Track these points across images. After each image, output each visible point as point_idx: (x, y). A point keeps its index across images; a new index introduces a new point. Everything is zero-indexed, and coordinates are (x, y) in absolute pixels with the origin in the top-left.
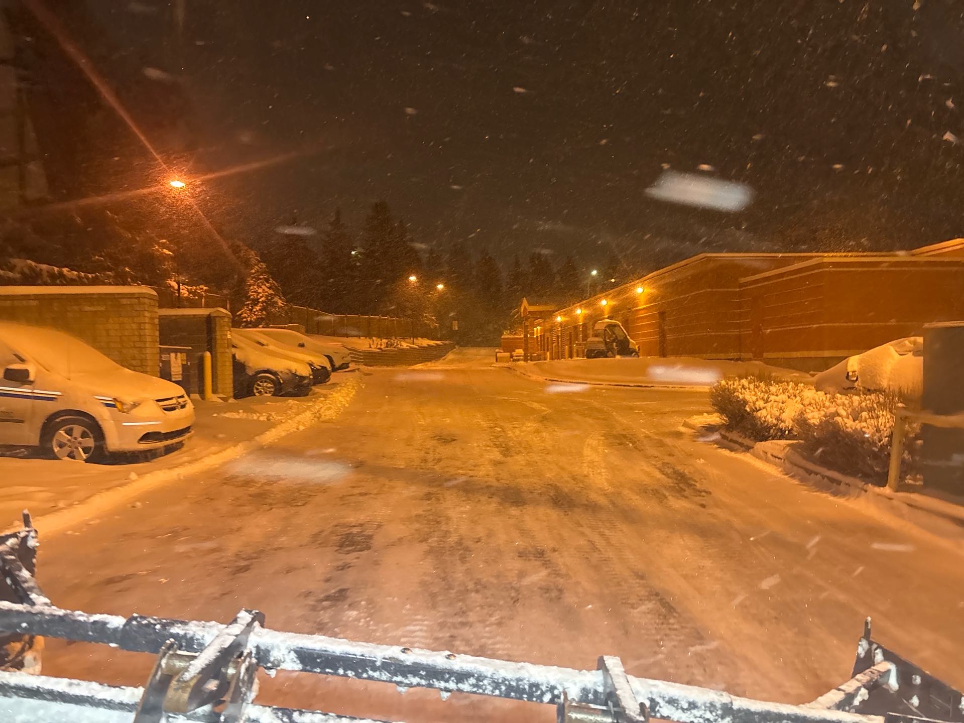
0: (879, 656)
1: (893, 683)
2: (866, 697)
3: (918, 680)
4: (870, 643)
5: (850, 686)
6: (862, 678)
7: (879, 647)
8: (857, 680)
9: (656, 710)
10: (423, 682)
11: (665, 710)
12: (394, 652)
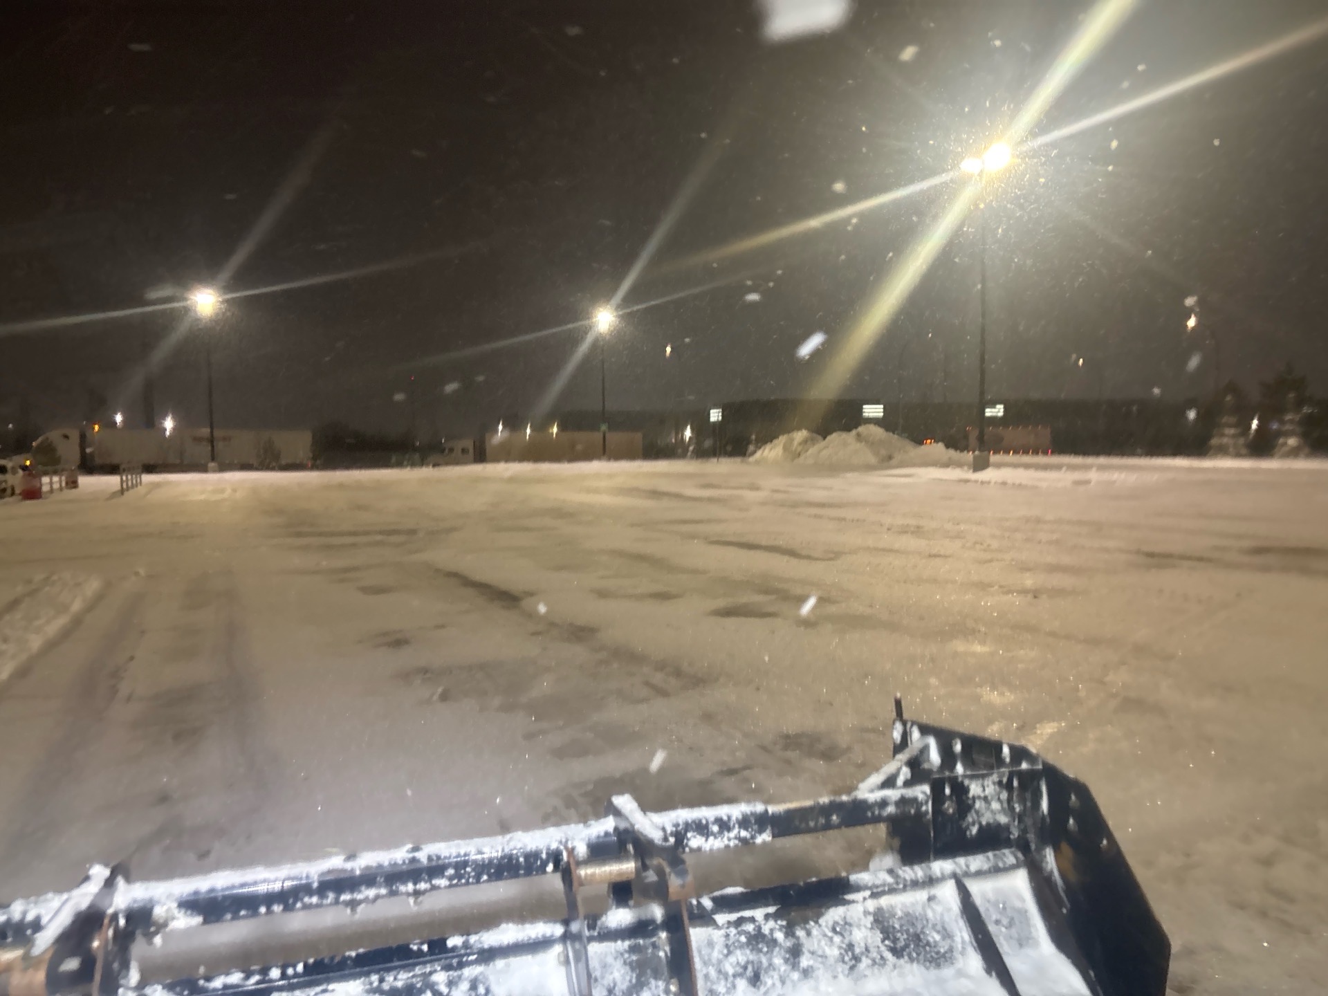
0: (916, 734)
1: (935, 757)
2: (909, 776)
3: (958, 747)
4: (904, 723)
5: (889, 768)
6: (903, 757)
7: (913, 723)
8: (898, 760)
9: (685, 843)
10: (383, 891)
11: (695, 841)
12: (336, 862)
